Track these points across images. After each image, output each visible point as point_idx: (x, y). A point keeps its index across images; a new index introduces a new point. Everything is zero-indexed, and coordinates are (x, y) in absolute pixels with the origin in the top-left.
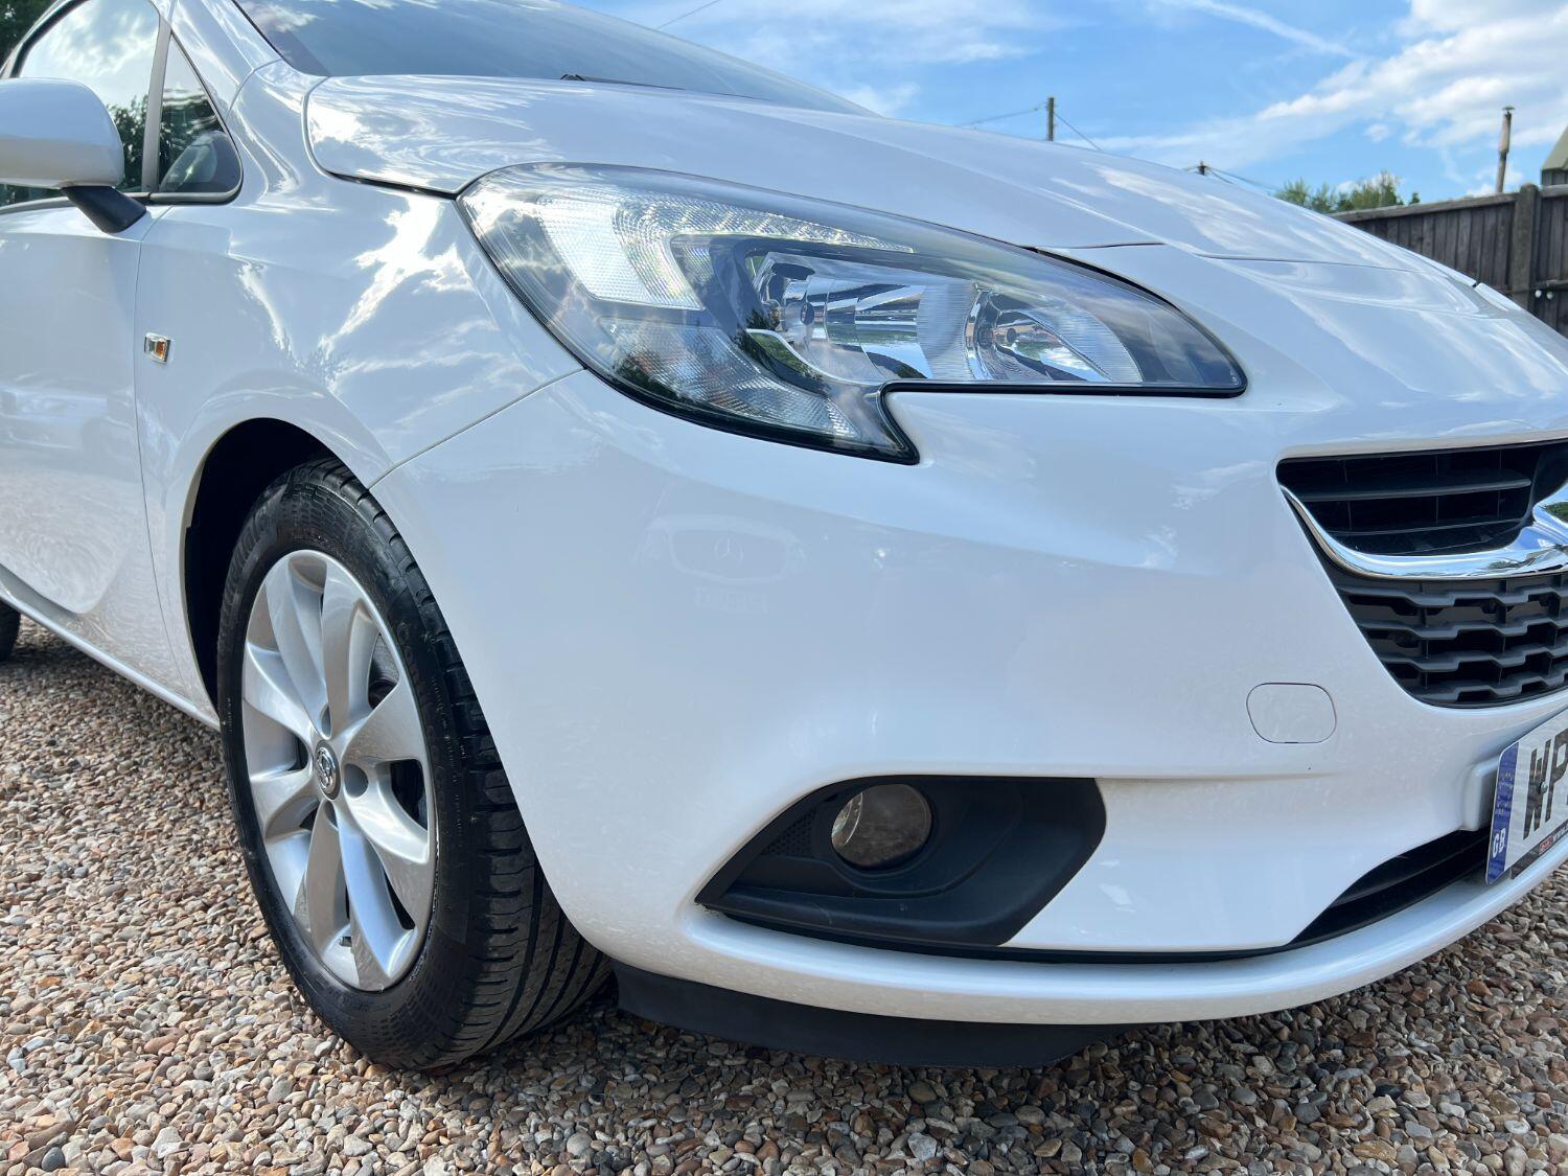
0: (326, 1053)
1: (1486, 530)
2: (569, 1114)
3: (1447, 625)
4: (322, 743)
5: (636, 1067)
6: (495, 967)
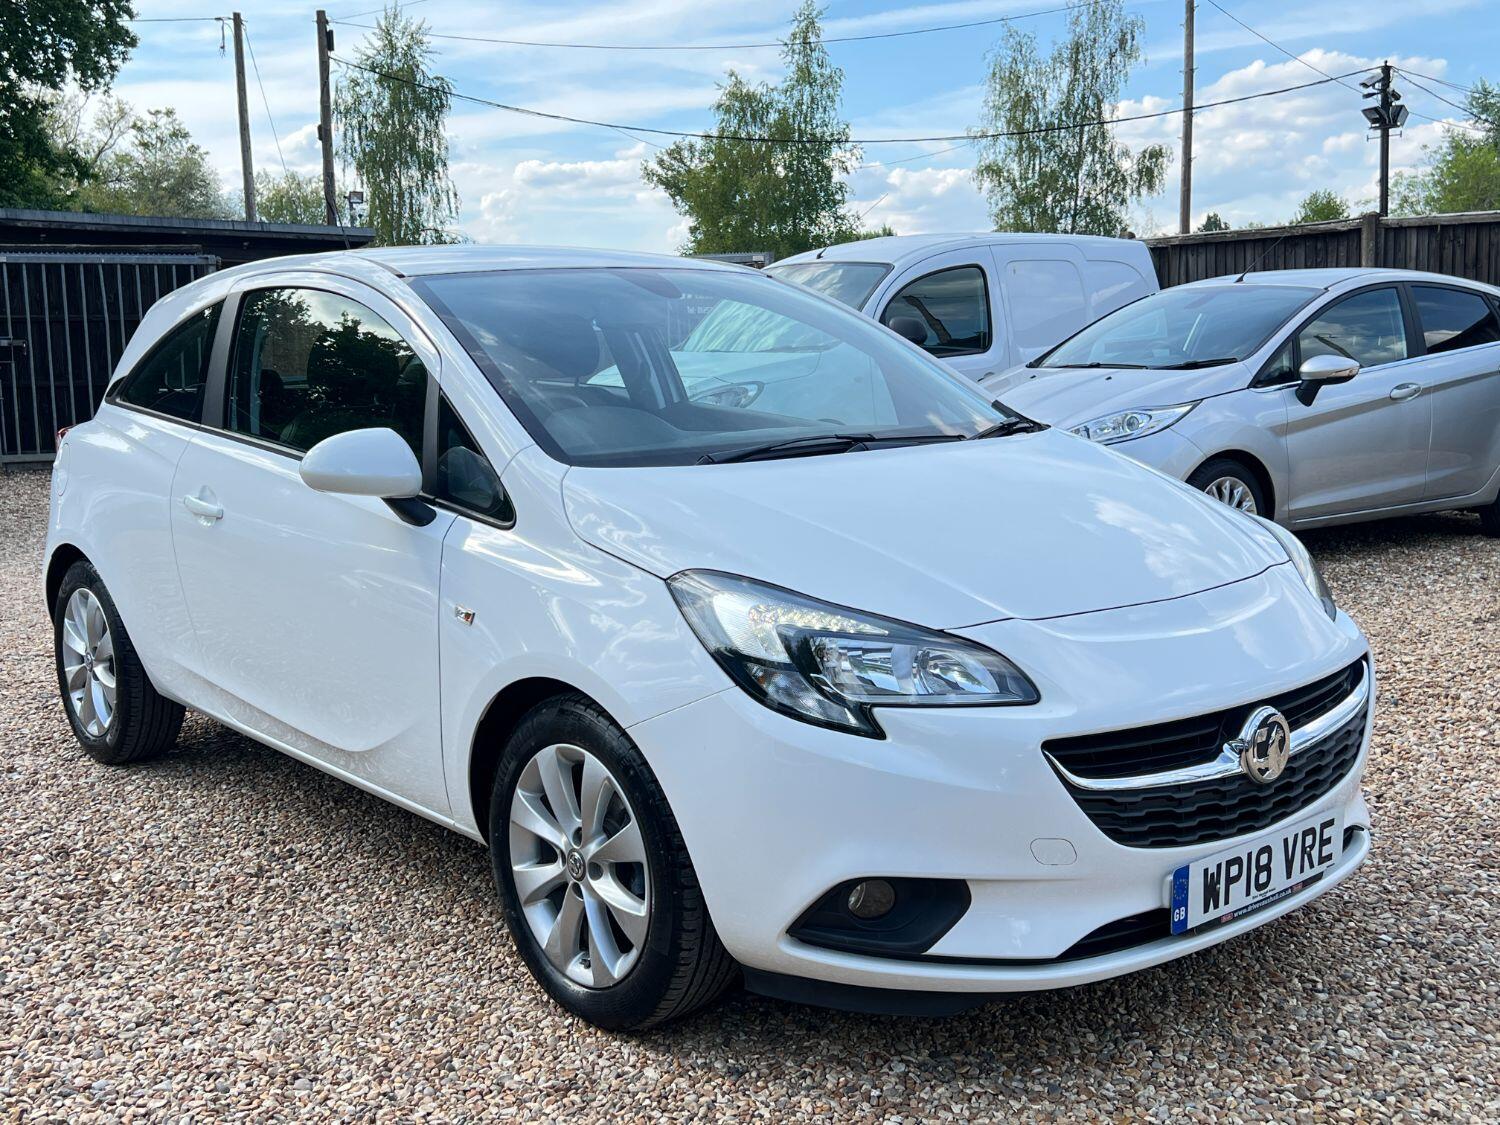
1: (1195, 754)
2: (713, 1052)
3: (1141, 810)
4: (574, 850)
5: (746, 1034)
6: (682, 969)
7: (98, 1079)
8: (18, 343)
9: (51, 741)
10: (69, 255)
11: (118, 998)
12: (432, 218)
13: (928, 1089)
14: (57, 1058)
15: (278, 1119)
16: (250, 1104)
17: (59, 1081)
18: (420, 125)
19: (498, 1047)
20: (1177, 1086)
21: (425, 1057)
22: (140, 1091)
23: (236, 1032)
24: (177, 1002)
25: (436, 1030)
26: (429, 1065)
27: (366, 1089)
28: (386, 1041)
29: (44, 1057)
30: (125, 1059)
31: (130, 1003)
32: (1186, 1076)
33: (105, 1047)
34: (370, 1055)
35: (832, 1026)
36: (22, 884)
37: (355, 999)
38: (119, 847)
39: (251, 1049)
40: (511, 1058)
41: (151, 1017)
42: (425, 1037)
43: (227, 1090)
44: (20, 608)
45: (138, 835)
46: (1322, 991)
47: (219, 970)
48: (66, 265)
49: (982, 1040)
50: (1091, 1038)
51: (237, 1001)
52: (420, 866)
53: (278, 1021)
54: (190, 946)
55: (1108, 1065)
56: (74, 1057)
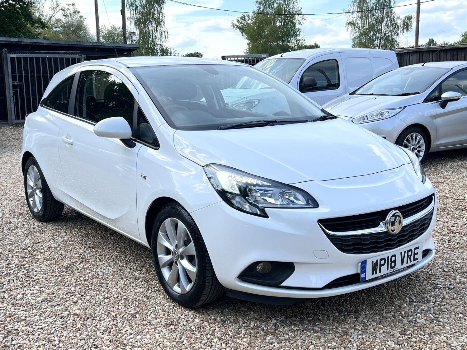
0: (174, 305)
2: (217, 315)
3: (351, 242)
4: (175, 251)
5: (228, 310)
6: (206, 288)
7: (28, 317)
8: (20, 83)
9: (23, 214)
10: (36, 55)
11: (37, 294)
12: (159, 41)
13: (282, 328)
14: (16, 311)
15: (81, 331)
16: (73, 326)
17: (16, 318)
18: (156, 9)
19: (151, 311)
20: (362, 330)
21: (128, 314)
22: (40, 321)
23: (72, 305)
24: (54, 295)
25: (133, 306)
26: (129, 316)
27: (109, 323)
28: (117, 309)
29: (13, 310)
30: (37, 312)
31: (40, 295)
32: (365, 327)
33: (31, 308)
34: (111, 313)
35: (256, 308)
36: (11, 258)
37: (109, 296)
38: (41, 248)
39: (75, 310)
40: (154, 315)
41: (46, 299)
42: (129, 308)
43: (67, 322)
44: (17, 171)
45: (47, 244)
46: (415, 302)
47: (68, 286)
48: (36, 58)
49: (302, 314)
50: (337, 314)
51: (73, 295)
52: (134, 255)
53: (85, 302)
54: (60, 278)
55: (341, 323)
56: (22, 311)
